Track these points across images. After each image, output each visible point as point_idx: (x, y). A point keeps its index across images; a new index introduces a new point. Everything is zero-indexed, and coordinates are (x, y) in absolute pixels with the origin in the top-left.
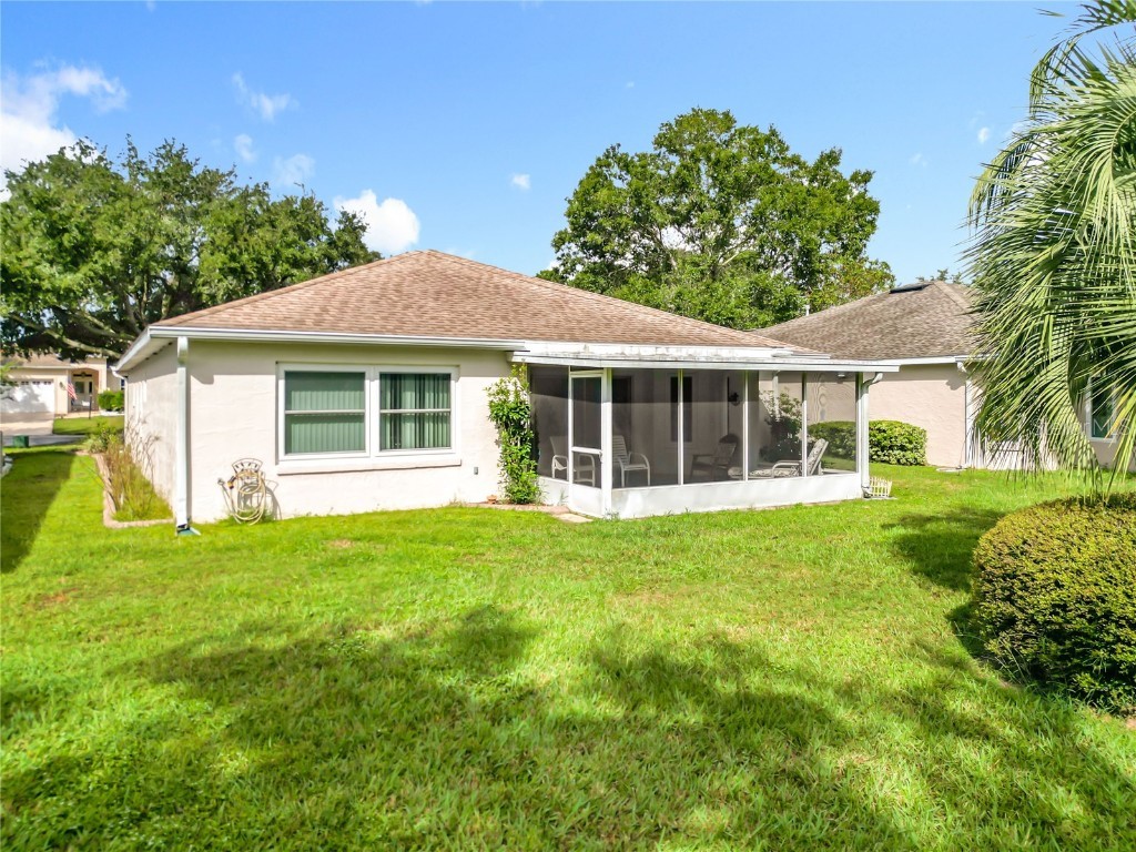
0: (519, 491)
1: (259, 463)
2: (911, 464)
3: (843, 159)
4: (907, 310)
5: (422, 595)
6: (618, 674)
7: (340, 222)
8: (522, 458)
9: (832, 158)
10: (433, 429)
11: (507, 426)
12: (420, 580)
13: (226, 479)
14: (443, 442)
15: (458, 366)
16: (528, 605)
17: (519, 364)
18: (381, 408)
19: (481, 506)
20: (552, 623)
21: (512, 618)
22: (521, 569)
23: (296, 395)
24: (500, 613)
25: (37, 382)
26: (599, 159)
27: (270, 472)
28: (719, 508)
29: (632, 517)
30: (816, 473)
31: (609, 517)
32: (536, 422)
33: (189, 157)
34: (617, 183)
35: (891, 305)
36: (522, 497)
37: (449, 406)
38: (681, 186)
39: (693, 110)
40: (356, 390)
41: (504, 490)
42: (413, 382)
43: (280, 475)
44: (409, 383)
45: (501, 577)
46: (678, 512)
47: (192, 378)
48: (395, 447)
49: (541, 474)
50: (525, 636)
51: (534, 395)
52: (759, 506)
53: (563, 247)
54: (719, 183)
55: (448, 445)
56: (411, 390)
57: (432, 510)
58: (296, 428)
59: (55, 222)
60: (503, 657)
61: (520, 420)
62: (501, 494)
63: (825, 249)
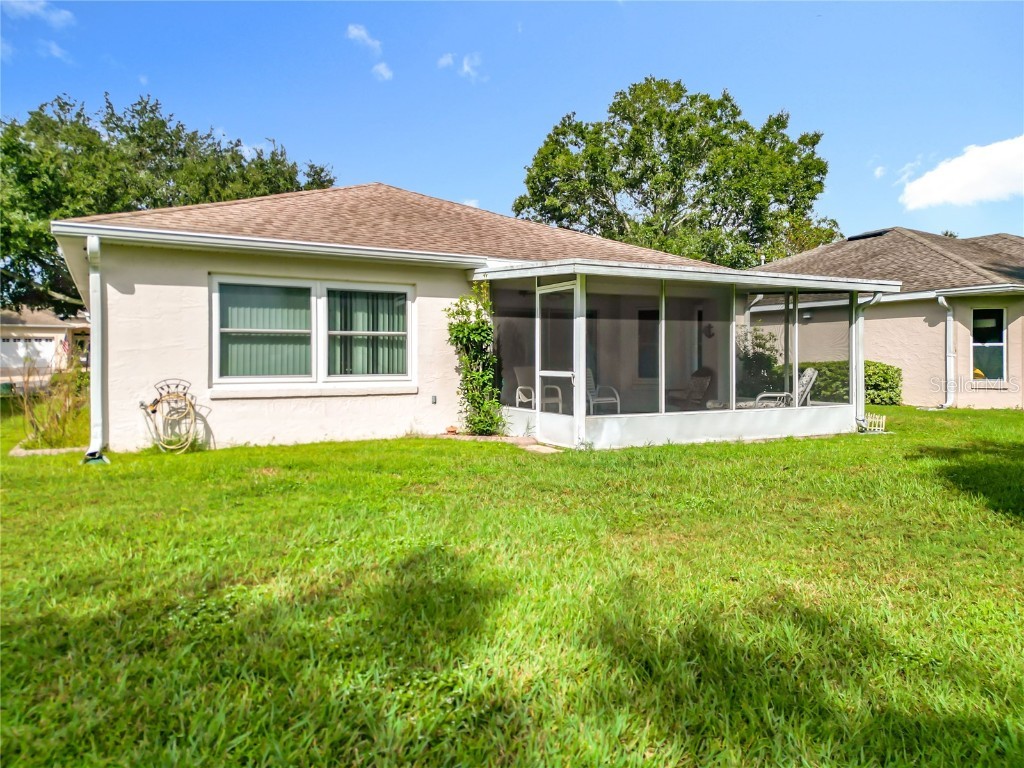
0: (480, 421)
1: (188, 385)
2: (886, 404)
3: (790, 123)
4: (870, 253)
5: (346, 532)
6: (648, 666)
7: (309, 175)
8: (485, 385)
9: (780, 122)
10: (386, 355)
11: (468, 351)
12: (349, 512)
13: (149, 401)
14: (398, 368)
15: (414, 285)
16: (492, 547)
17: (481, 282)
18: (329, 329)
19: (441, 437)
20: (528, 573)
21: (469, 566)
22: (482, 500)
23: (233, 312)
24: (452, 559)
25: (39, 340)
26: (556, 128)
27: (201, 395)
28: (703, 440)
29: (608, 448)
30: (804, 404)
31: (583, 448)
32: (499, 347)
33: (163, 114)
34: (574, 150)
35: (851, 251)
36: (484, 428)
37: (405, 329)
38: (635, 150)
39: (646, 79)
40: (301, 308)
41: (464, 421)
42: (365, 301)
43: (213, 399)
44: (359, 302)
45: (456, 510)
46: (659, 443)
47: (109, 286)
48: (346, 373)
49: (504, 405)
50: (490, 594)
51: (497, 318)
52: (748, 439)
53: (523, 211)
54: (671, 146)
55: (403, 371)
56: (362, 310)
57: (386, 440)
58: (235, 349)
59: (25, 167)
60: (453, 633)
61: (482, 342)
62: (461, 425)
63: (774, 208)
